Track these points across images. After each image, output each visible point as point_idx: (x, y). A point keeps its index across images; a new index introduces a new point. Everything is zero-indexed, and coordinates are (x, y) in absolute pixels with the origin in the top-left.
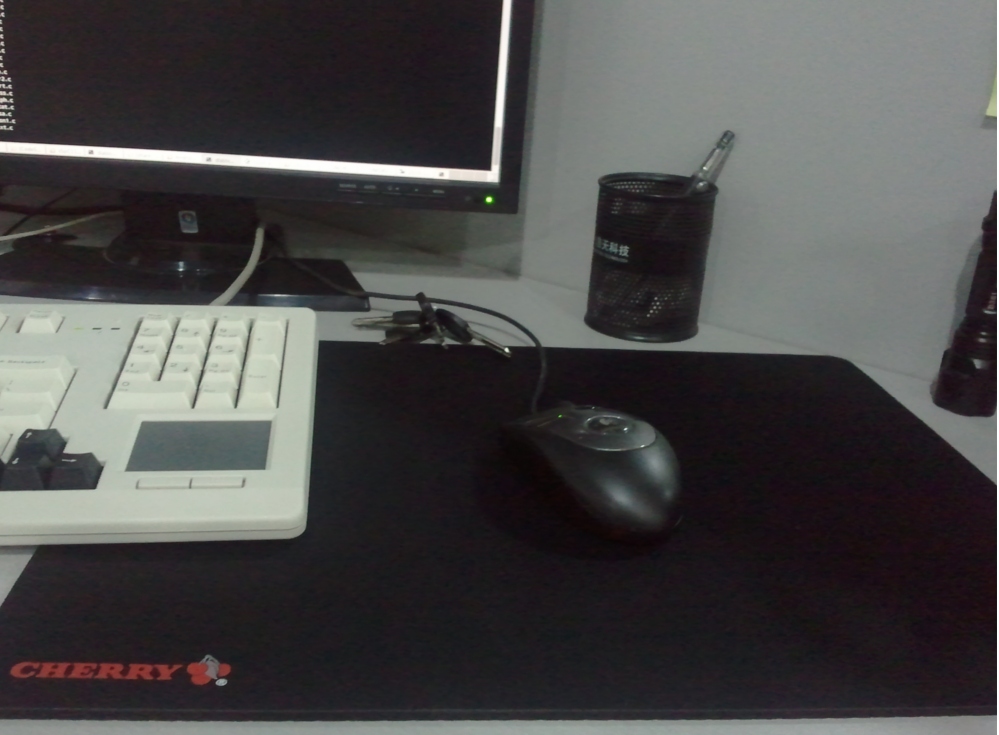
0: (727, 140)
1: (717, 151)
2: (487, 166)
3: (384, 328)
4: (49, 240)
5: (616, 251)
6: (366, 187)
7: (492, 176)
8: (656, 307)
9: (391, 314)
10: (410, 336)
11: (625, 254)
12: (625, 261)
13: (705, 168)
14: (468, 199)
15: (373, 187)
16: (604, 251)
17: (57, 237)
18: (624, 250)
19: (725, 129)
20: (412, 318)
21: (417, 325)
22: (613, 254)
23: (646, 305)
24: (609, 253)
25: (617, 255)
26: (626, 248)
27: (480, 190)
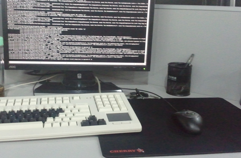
0: (193, 55)
1: (191, 58)
2: (143, 62)
3: (129, 96)
4: (47, 81)
5: (173, 78)
6: (120, 67)
7: (145, 64)
8: (183, 89)
9: (129, 93)
10: (135, 97)
11: (176, 79)
12: (176, 80)
13: (189, 61)
14: (140, 69)
15: (121, 67)
16: (171, 78)
17: (48, 80)
18: (175, 78)
19: (192, 53)
20: (134, 94)
21: (136, 95)
22: (173, 79)
23: (181, 89)
24: (172, 79)
25: (174, 79)
26: (176, 77)
27: (142, 67)
